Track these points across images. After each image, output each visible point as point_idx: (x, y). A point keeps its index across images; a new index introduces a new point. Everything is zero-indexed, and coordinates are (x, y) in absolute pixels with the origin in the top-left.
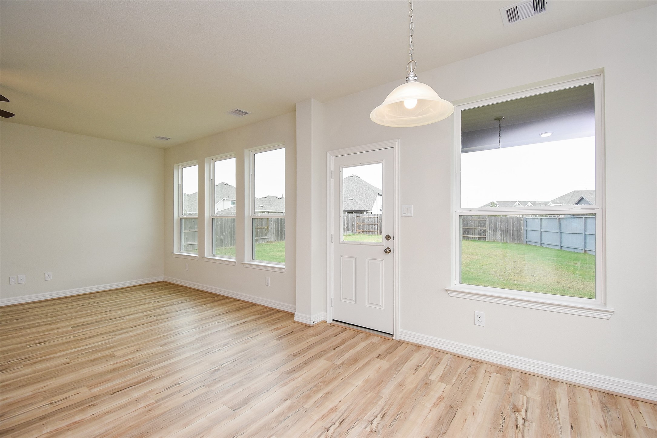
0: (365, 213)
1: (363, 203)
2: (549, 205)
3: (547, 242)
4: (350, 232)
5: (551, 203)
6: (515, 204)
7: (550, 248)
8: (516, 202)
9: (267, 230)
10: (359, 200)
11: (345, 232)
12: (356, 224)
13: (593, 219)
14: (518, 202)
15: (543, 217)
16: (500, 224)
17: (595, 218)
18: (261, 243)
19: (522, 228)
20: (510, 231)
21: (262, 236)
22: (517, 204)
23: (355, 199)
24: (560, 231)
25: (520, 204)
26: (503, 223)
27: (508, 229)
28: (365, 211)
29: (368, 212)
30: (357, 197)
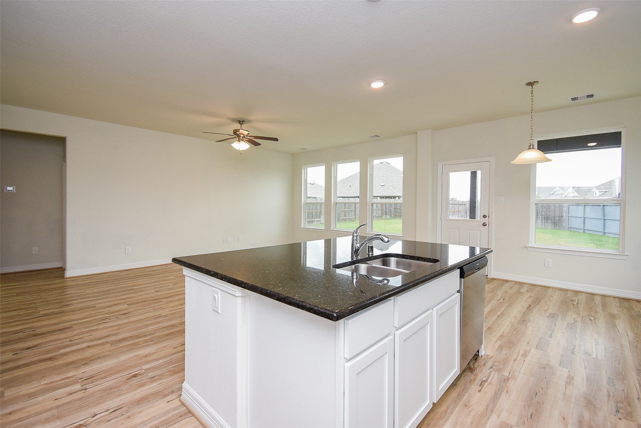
0: (397, 198)
1: (395, 188)
2: (593, 191)
3: (590, 229)
4: (388, 217)
5: (596, 189)
6: (555, 190)
7: (593, 234)
8: (556, 187)
9: (320, 213)
10: (391, 185)
11: (384, 217)
12: (393, 209)
13: (618, 206)
14: (558, 188)
15: (585, 204)
16: (541, 210)
17: (620, 206)
18: (316, 224)
19: (564, 214)
20: (552, 217)
21: (317, 218)
22: (557, 190)
23: (387, 185)
24: (604, 218)
25: (560, 189)
26: (544, 210)
27: (549, 215)
28: (397, 196)
29: (400, 197)
30: (389, 183)
